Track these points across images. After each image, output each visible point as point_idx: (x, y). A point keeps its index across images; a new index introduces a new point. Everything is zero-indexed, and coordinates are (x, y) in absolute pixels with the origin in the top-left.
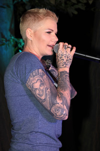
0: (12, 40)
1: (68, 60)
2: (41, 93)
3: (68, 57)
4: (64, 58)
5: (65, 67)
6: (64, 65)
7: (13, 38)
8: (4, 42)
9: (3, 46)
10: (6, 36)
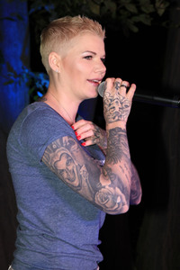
0: (24, 75)
1: (122, 108)
2: (72, 176)
3: (122, 103)
4: (115, 105)
5: (118, 120)
6: (117, 118)
7: (27, 71)
8: (12, 77)
9: (10, 86)
10: (15, 68)
